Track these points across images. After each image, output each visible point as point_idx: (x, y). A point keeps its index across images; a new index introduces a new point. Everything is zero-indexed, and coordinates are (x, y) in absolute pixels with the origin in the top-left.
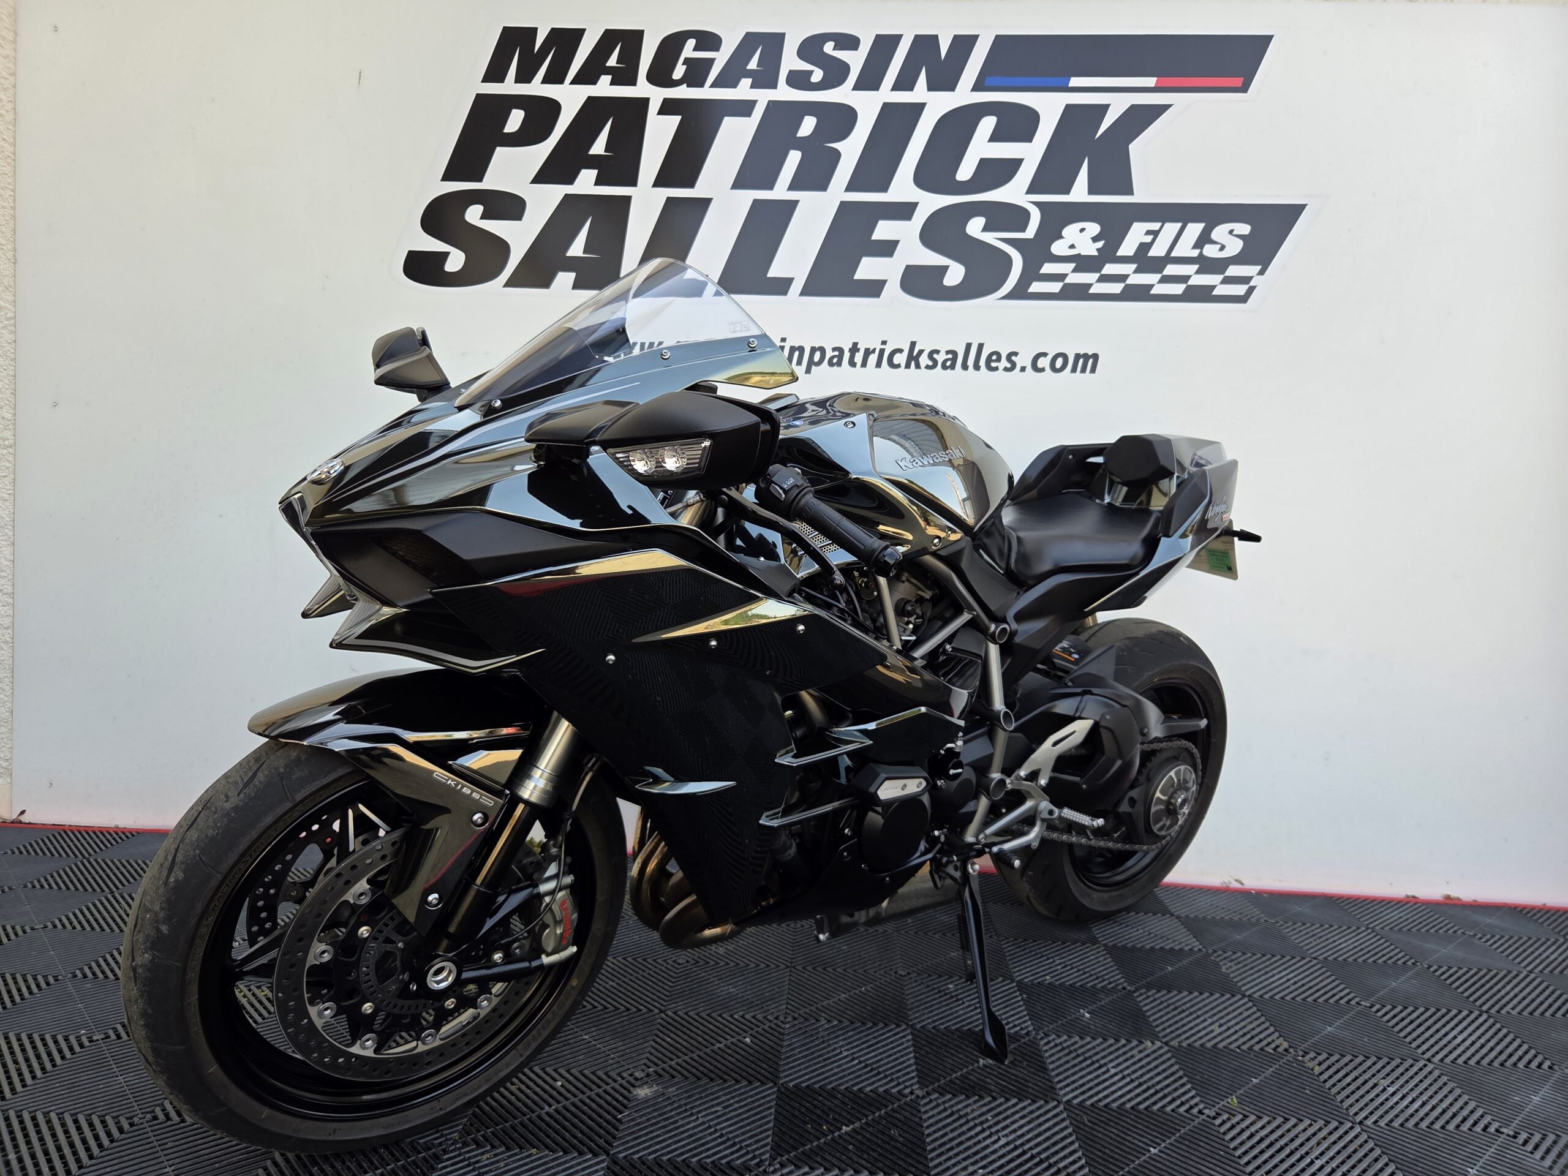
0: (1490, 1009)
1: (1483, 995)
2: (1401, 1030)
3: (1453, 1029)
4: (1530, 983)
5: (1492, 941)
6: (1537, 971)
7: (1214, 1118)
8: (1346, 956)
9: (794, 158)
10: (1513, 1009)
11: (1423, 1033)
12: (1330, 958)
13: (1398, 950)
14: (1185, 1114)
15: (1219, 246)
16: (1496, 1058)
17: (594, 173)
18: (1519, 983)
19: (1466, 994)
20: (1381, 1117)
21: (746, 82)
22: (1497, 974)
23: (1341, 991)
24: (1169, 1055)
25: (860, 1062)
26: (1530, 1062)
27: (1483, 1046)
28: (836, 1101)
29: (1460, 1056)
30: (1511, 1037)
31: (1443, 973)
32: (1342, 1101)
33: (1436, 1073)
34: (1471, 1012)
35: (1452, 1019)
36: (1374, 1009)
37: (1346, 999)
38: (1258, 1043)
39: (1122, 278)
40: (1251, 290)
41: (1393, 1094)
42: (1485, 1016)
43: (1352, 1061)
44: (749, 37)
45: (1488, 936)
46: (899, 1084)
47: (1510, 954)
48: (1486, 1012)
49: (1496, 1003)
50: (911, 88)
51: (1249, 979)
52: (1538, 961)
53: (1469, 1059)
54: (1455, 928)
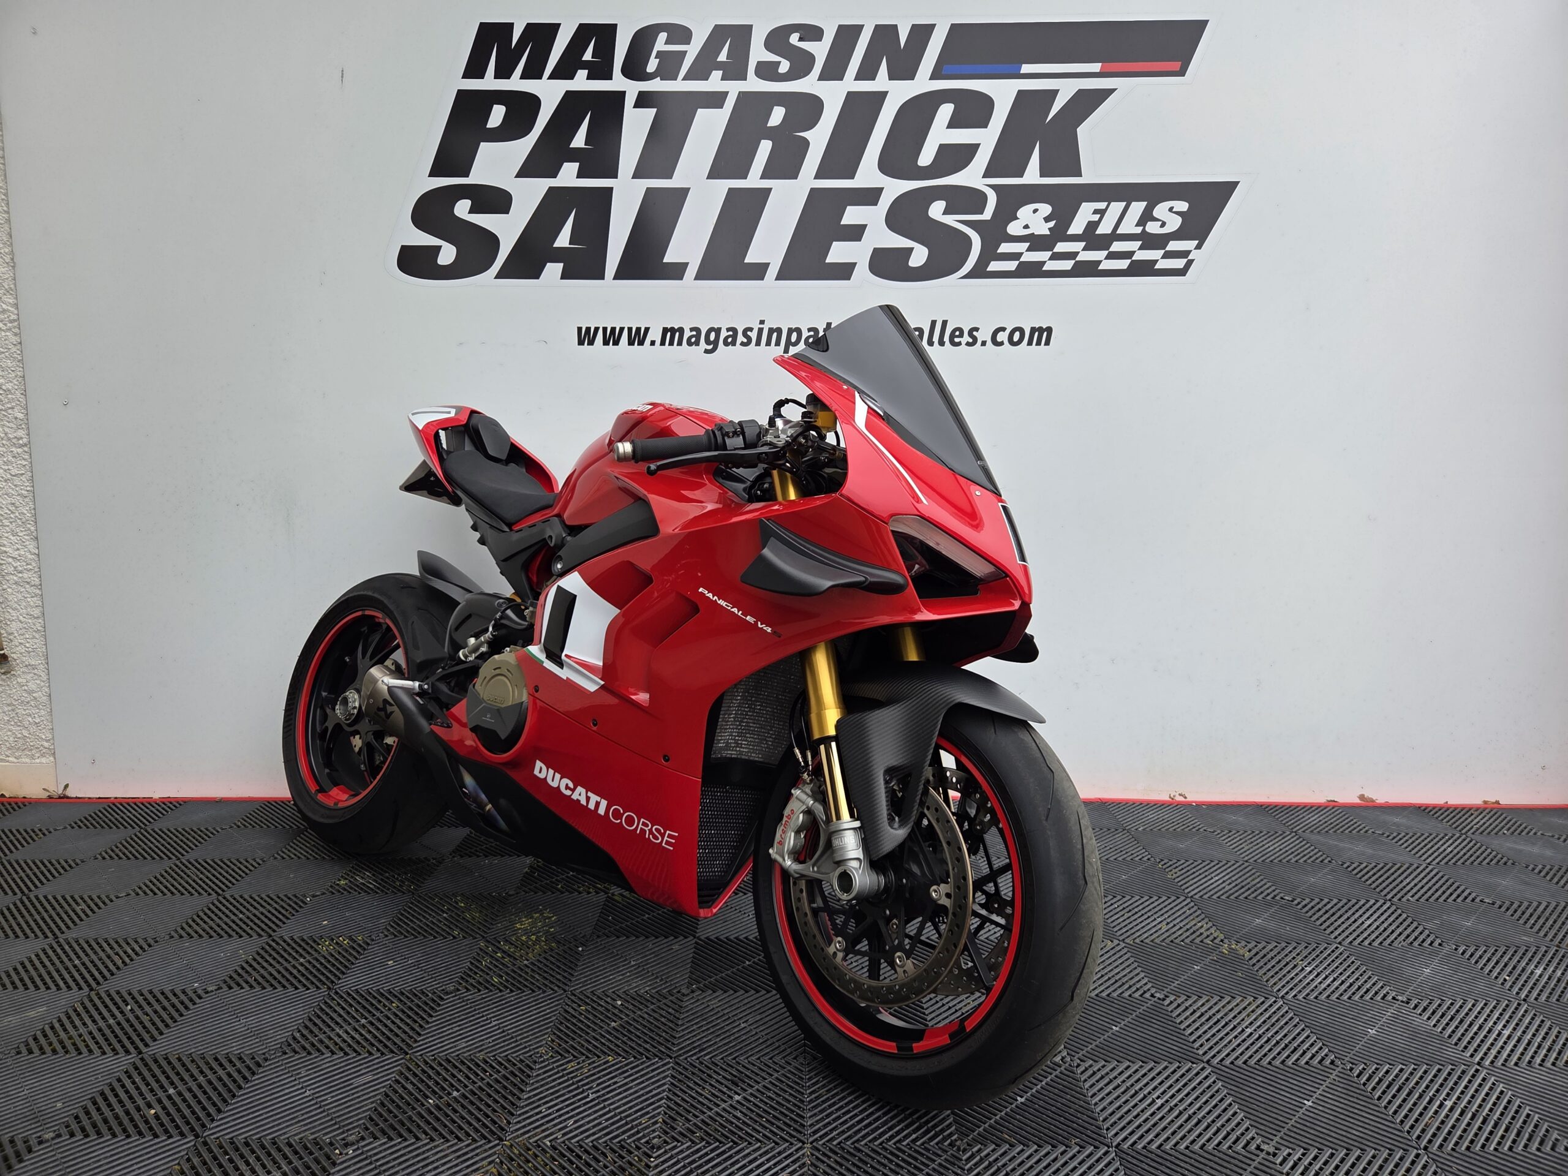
0: (1393, 897)
1: (1388, 886)
2: (1318, 919)
3: (1361, 916)
4: (1428, 873)
5: (1398, 838)
6: (1434, 863)
7: (1164, 1000)
8: (1273, 857)
9: (765, 147)
10: (1413, 896)
11: (1336, 921)
12: (1259, 861)
13: (1317, 850)
14: (1140, 998)
15: (1160, 223)
16: (1396, 939)
17: (575, 166)
18: (1419, 874)
19: (1373, 886)
20: (1300, 991)
21: (717, 74)
22: (1401, 867)
23: (1268, 889)
24: (1126, 950)
26: (1424, 941)
27: (1385, 929)
29: (1366, 938)
30: (1410, 920)
31: (1355, 869)
32: (1267, 981)
33: (1346, 954)
34: (1377, 901)
35: (1360, 908)
36: (1296, 903)
37: (1272, 895)
38: (1198, 936)
39: (1072, 255)
40: (1190, 262)
41: (1311, 972)
42: (1388, 904)
43: (1276, 947)
44: (717, 27)
45: (1395, 834)
47: (1413, 850)
48: (1390, 900)
49: (1399, 892)
50: (872, 77)
51: (1191, 882)
52: (1436, 854)
53: (1374, 940)
54: (1367, 829)
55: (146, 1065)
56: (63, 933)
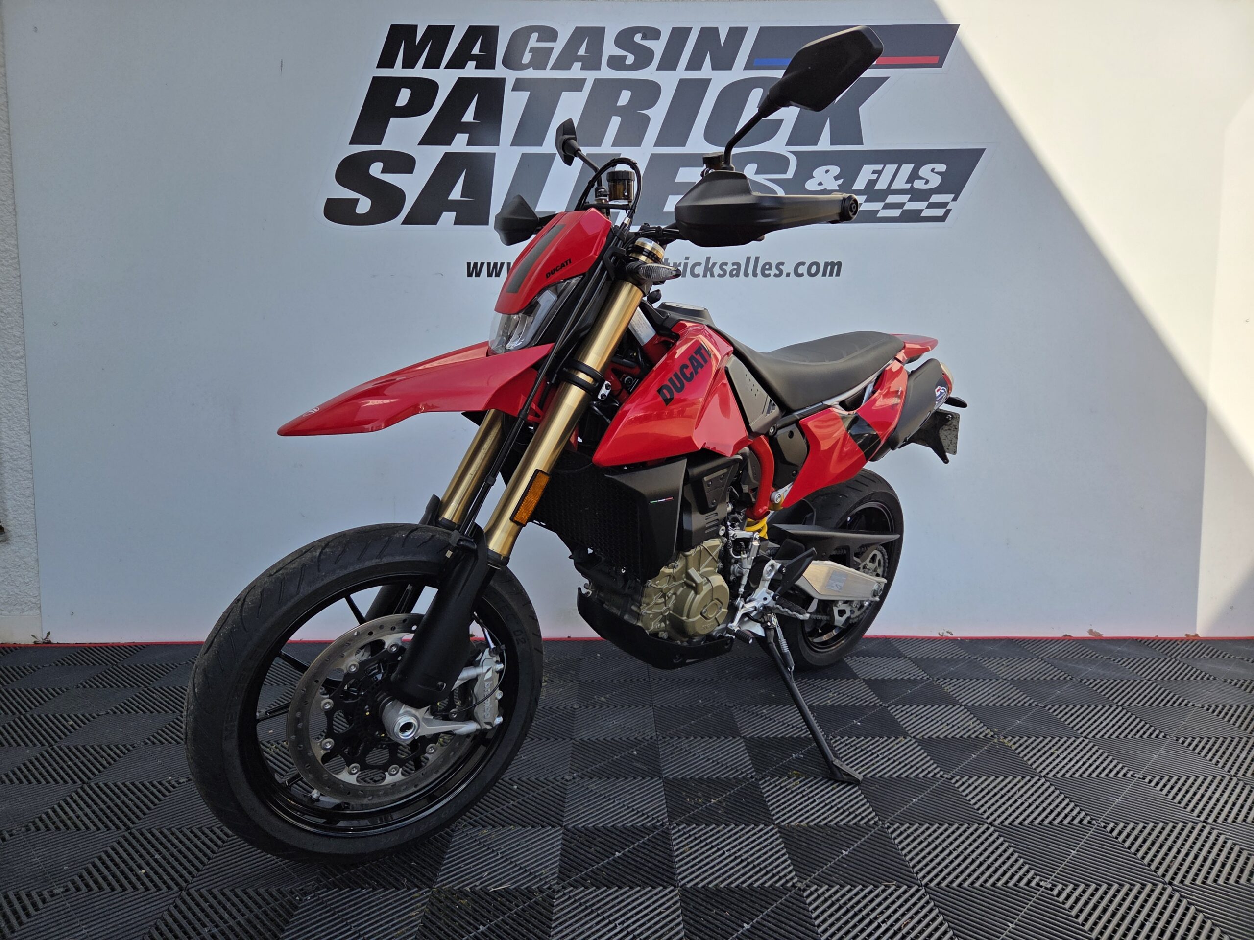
0: (1123, 704)
1: (1119, 695)
2: (1066, 720)
3: (1099, 718)
4: (1149, 687)
5: (1122, 661)
6: (1153, 679)
7: (951, 779)
8: (1025, 676)
9: (615, 122)
10: (1138, 703)
11: (1080, 721)
12: (1015, 679)
13: (1059, 671)
14: (932, 778)
15: (925, 181)
16: (1129, 733)
17: (466, 136)
18: (1142, 687)
19: (1107, 696)
20: (1058, 772)
21: (577, 65)
22: (1127, 682)
23: (1024, 699)
24: (917, 744)
25: (713, 762)
26: (1151, 734)
27: (1119, 726)
28: (703, 786)
29: (1105, 733)
30: (1138, 720)
31: (1091, 684)
32: (1031, 765)
33: (1091, 745)
34: (1111, 707)
35: (1099, 711)
36: (1047, 708)
37: (1028, 703)
38: (973, 733)
40: (948, 212)
41: (1064, 758)
42: (1120, 708)
43: (1035, 740)
44: (578, 29)
45: (1119, 659)
46: (742, 773)
47: (1135, 669)
48: (1121, 706)
49: (1128, 700)
50: (699, 68)
51: (963, 695)
52: (1154, 672)
53: (1111, 735)
54: (1097, 655)
55: (134, 837)
56: (56, 742)
